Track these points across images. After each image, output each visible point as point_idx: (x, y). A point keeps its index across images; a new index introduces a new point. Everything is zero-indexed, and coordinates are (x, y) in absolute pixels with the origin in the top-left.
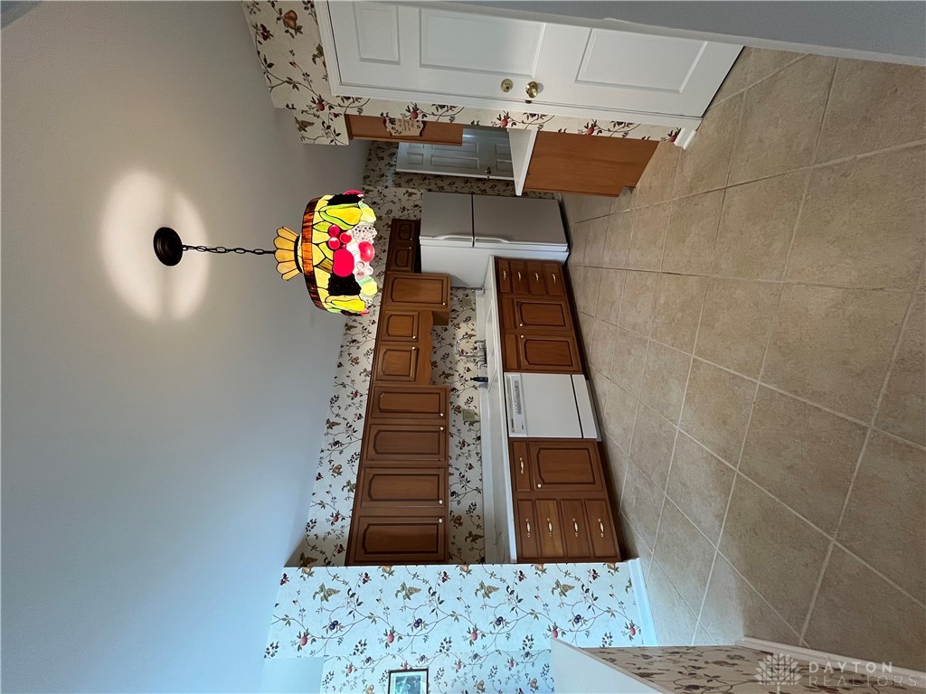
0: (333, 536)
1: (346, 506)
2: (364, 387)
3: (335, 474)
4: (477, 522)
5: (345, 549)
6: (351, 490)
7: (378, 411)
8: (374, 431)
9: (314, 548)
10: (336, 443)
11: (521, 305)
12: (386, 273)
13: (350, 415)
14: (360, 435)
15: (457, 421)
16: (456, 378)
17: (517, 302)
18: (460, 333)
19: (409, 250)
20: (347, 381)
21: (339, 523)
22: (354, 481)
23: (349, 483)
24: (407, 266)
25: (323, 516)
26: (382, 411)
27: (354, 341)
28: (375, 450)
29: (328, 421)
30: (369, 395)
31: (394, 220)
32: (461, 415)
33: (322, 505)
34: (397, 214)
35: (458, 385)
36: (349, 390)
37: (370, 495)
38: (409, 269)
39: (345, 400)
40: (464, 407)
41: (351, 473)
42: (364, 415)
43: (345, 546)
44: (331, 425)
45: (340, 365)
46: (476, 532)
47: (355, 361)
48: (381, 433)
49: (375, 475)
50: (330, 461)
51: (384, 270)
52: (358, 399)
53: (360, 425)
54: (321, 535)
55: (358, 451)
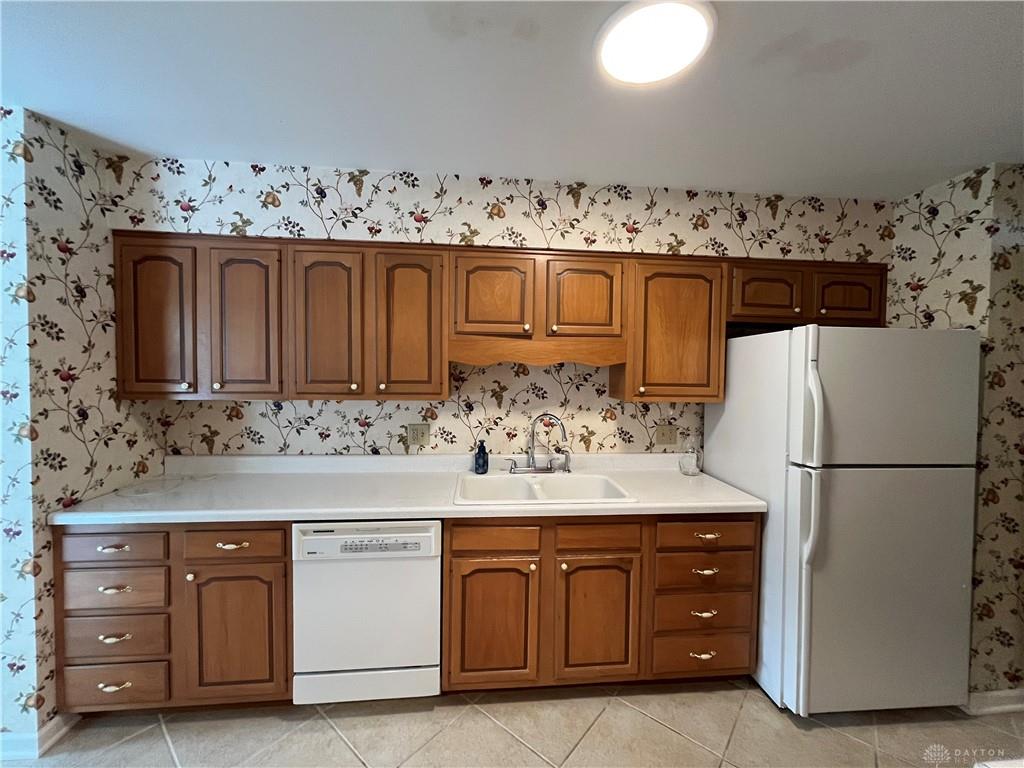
0: (157, 205)
1: (209, 221)
2: (438, 232)
3: (263, 198)
4: (233, 444)
5: (138, 228)
6: (235, 227)
7: (390, 265)
8: (348, 260)
9: (138, 176)
10: (322, 193)
11: (623, 568)
12: (723, 259)
13: (379, 213)
14: (339, 234)
15: (408, 412)
16: (494, 412)
17: (631, 561)
18: (594, 421)
19: (791, 306)
20: (449, 201)
21: (178, 213)
22: (250, 232)
23: (247, 222)
24: (744, 304)
25: (190, 184)
26: (390, 271)
27: (543, 205)
28: (314, 265)
29: (364, 173)
30: (421, 246)
31: (882, 270)
32: (419, 420)
33: (210, 181)
34: (901, 273)
35: (478, 415)
36: (430, 205)
37: (230, 262)
38: (737, 309)
39: (407, 199)
40: (435, 426)
41: (265, 224)
42: (379, 238)
43: (141, 227)
44: (357, 180)
45: (485, 182)
46: (218, 441)
47: (495, 212)
48: (344, 274)
49: (266, 268)
50: (286, 186)
51: (730, 253)
52: (412, 224)
53: (358, 232)
54: (158, 185)
55: (307, 235)
